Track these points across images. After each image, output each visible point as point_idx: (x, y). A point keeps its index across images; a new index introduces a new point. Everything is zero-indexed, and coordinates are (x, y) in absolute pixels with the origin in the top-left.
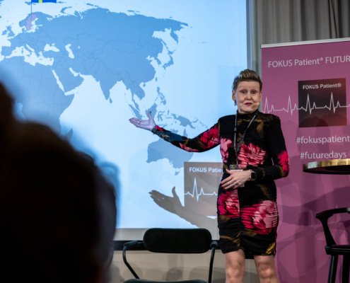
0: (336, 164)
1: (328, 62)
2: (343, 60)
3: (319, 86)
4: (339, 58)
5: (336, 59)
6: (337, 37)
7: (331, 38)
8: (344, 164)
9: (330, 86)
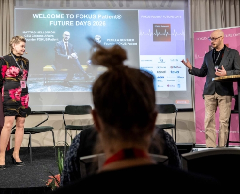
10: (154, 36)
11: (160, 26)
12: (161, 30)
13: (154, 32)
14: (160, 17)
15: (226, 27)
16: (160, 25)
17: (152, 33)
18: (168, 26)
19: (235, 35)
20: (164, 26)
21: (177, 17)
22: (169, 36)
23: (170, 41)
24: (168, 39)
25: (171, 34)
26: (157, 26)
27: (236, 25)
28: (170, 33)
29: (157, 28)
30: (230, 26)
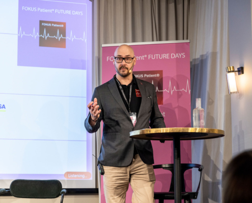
0: (154, 132)
1: (151, 58)
2: (161, 57)
3: (144, 76)
4: (158, 56)
5: (156, 56)
6: (157, 41)
7: (153, 41)
8: (159, 132)
9: (152, 76)
10: (41, 38)
11: (50, 25)
12: (52, 31)
13: (41, 32)
14: (51, 11)
15: (160, 40)
16: (51, 22)
17: (38, 34)
18: (62, 26)
19: (175, 56)
20: (55, 25)
21: (77, 13)
22: (64, 41)
23: (65, 47)
24: (62, 44)
25: (67, 38)
26: (46, 24)
27: (177, 39)
28: (64, 36)
29: (46, 27)
30: (167, 39)
